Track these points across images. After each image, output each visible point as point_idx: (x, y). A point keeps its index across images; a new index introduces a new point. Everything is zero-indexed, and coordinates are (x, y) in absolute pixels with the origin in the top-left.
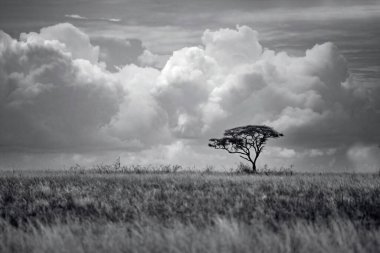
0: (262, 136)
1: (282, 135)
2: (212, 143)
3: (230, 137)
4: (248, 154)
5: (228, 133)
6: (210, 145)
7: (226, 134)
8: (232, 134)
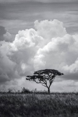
0: (53, 75)
1: (63, 74)
2: (28, 78)
3: (37, 75)
4: (46, 84)
5: (36, 73)
6: (27, 79)
7: (35, 74)
8: (38, 73)
